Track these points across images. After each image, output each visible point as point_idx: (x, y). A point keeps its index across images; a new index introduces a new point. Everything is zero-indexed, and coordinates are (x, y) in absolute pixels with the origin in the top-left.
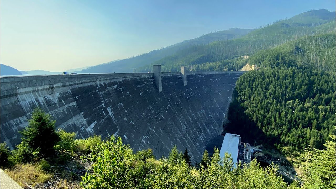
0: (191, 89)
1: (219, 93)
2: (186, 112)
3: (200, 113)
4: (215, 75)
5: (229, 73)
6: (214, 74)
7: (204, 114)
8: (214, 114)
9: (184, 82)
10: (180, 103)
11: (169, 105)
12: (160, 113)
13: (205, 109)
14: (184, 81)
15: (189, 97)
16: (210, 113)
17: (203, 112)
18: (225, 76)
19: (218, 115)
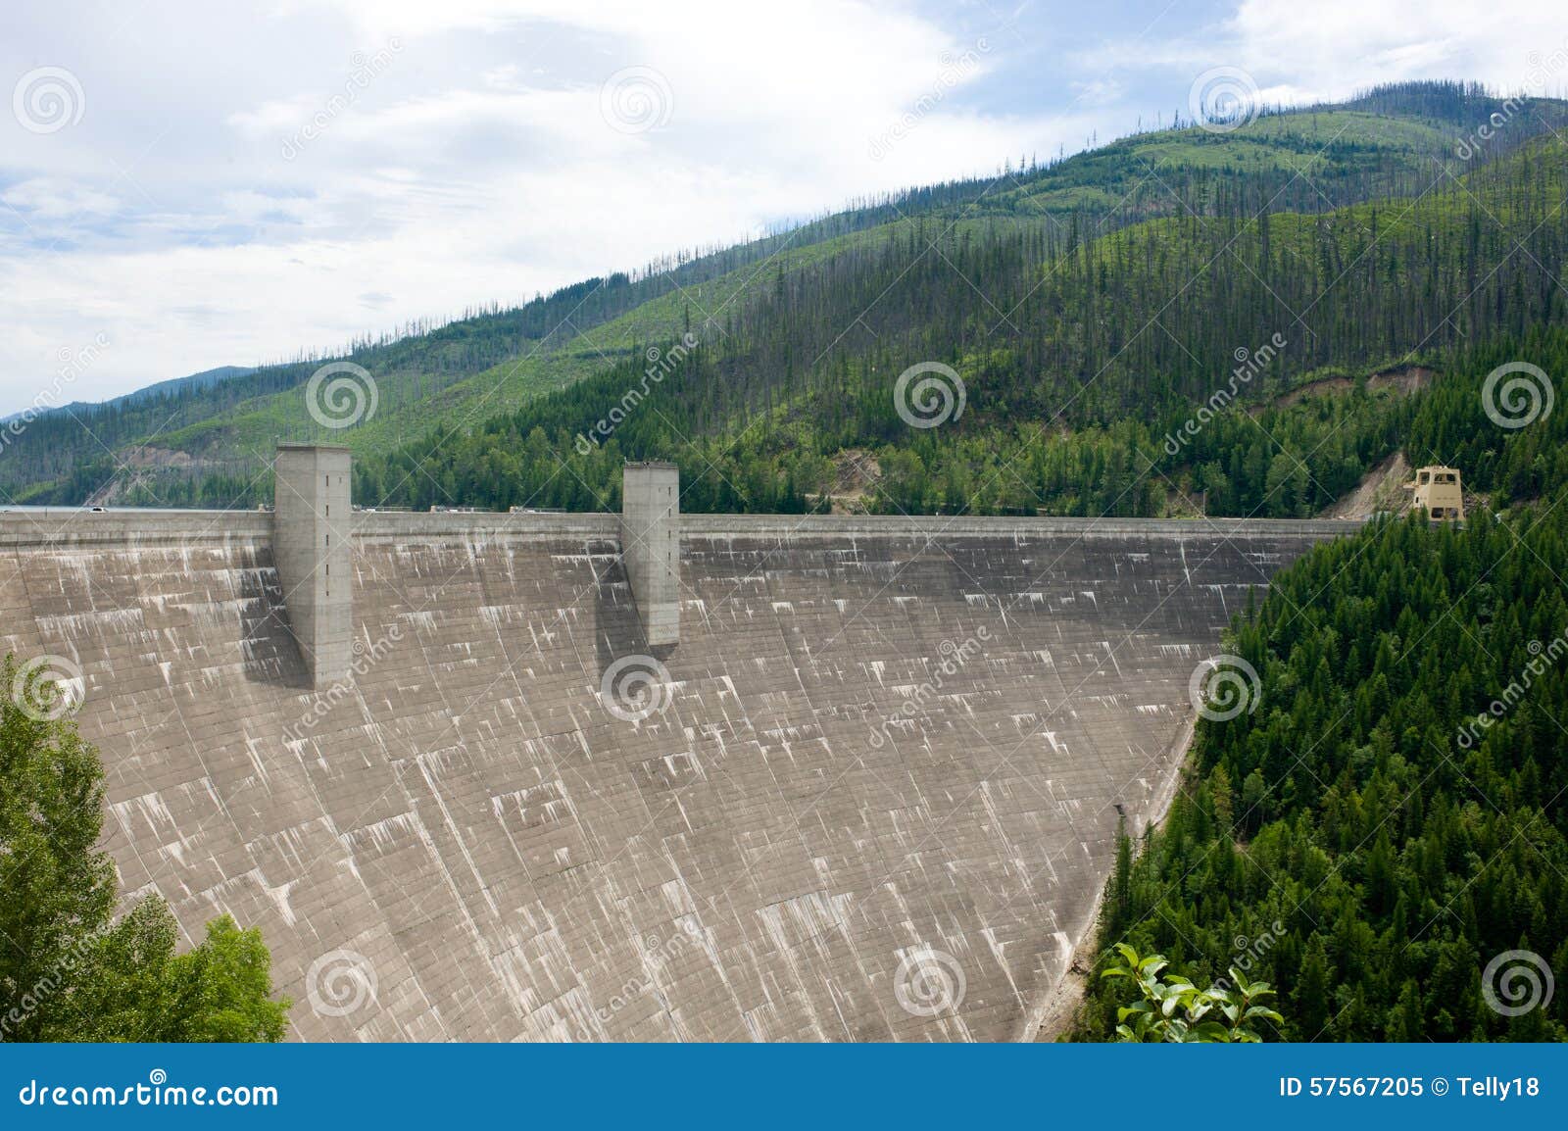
0: (727, 679)
1: (1050, 736)
2: (610, 894)
3: (792, 929)
4: (1023, 553)
5: (1177, 537)
6: (1009, 542)
7: (831, 936)
8: (958, 940)
9: (646, 614)
10: (563, 812)
11: (413, 816)
12: (255, 875)
13: (859, 884)
14: (646, 601)
15: (680, 762)
16: (909, 925)
17: (838, 911)
18: (1129, 561)
19: (998, 949)
